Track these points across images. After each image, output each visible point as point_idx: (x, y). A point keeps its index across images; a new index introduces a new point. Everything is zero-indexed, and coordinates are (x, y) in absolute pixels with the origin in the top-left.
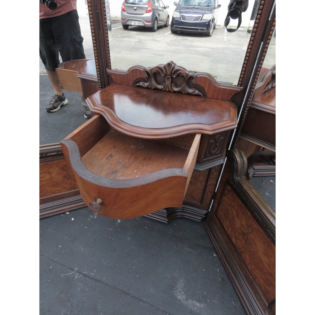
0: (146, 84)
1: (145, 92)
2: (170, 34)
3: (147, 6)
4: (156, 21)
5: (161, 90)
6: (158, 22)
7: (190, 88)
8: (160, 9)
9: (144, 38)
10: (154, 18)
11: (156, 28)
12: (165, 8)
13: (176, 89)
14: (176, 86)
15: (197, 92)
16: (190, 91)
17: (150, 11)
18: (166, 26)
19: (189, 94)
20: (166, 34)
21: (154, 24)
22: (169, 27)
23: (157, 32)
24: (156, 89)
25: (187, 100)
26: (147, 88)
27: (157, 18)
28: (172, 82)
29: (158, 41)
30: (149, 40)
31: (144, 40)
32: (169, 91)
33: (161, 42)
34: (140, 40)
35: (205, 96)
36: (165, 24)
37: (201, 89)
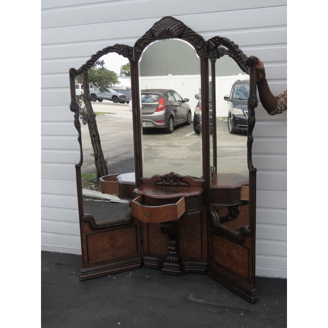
0: (161, 183)
1: (160, 187)
2: (194, 134)
3: (157, 103)
4: (171, 120)
5: (169, 185)
6: (175, 120)
7: (182, 182)
8: (176, 104)
9: (155, 144)
10: (168, 116)
11: (172, 129)
12: (183, 102)
13: (175, 184)
14: (176, 183)
15: (186, 184)
16: (182, 184)
17: (162, 109)
18: (187, 124)
19: (182, 186)
20: (188, 135)
21: (168, 124)
22: (192, 125)
23: (174, 134)
24: (166, 185)
25: (181, 188)
26: (162, 185)
27: (172, 116)
28: (173, 181)
29: (175, 146)
30: (163, 146)
31: (155, 146)
32: (173, 185)
33: (180, 147)
34: (149, 146)
35: (190, 186)
36: (185, 121)
37: (187, 183)
